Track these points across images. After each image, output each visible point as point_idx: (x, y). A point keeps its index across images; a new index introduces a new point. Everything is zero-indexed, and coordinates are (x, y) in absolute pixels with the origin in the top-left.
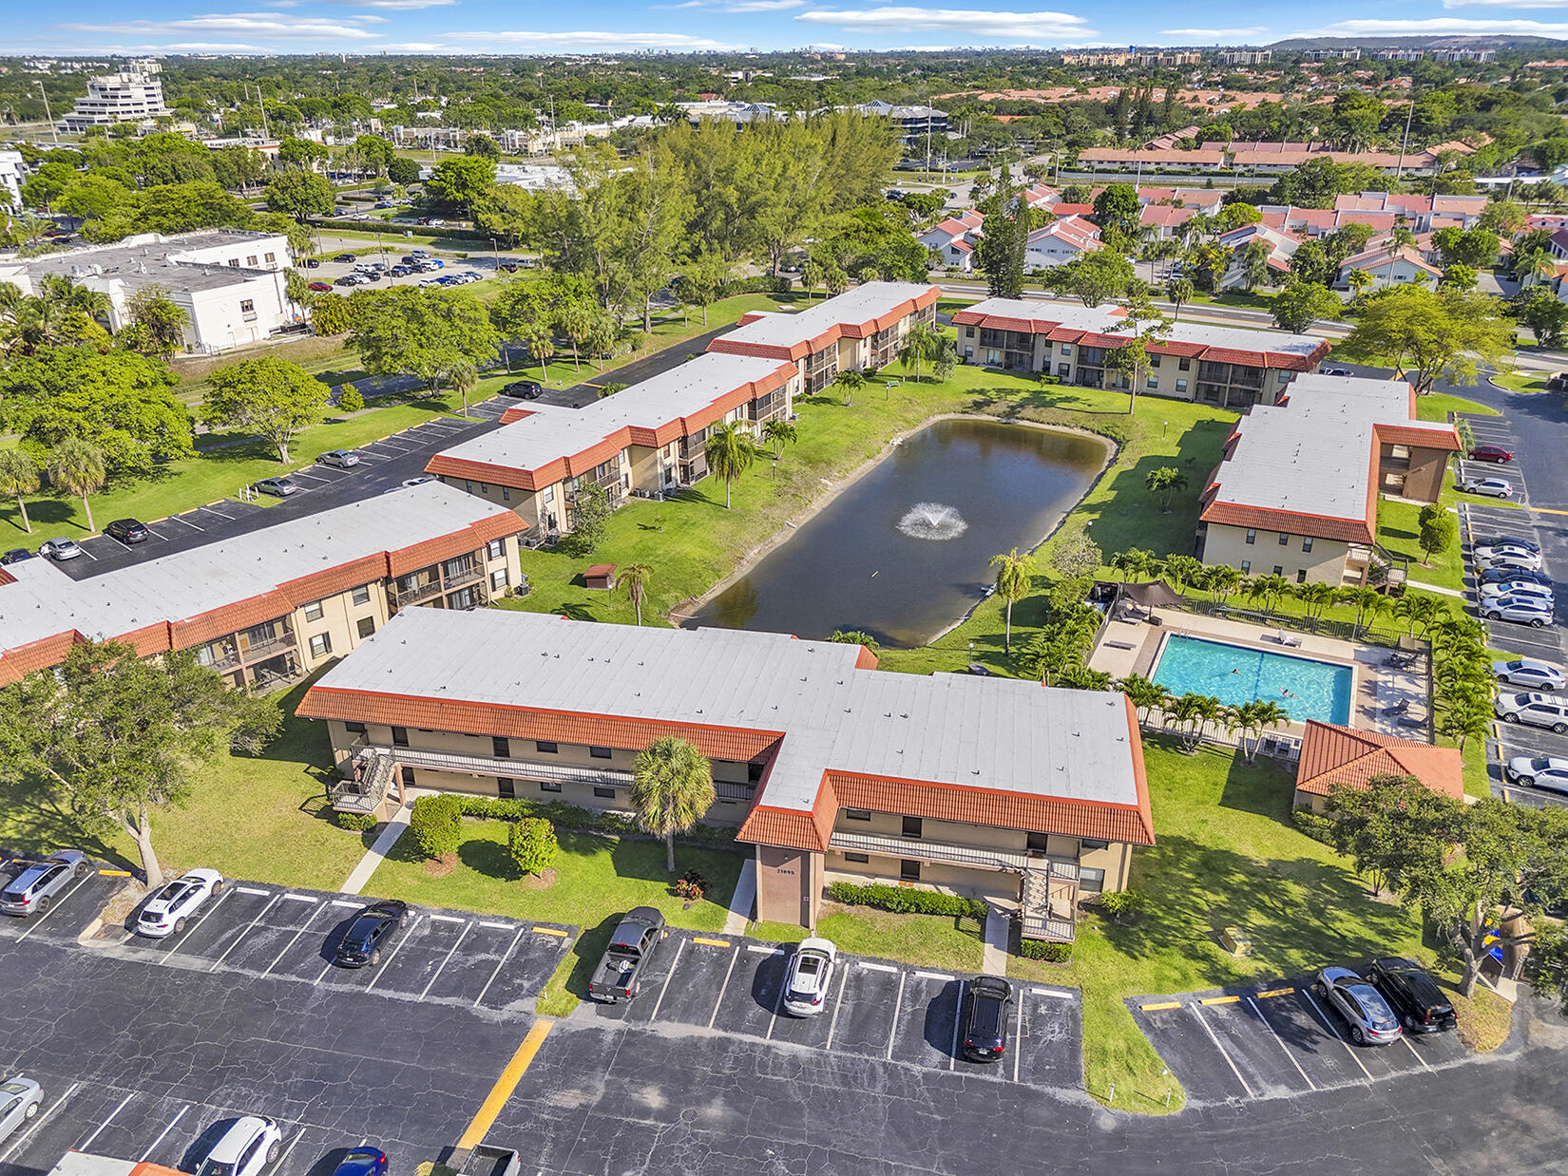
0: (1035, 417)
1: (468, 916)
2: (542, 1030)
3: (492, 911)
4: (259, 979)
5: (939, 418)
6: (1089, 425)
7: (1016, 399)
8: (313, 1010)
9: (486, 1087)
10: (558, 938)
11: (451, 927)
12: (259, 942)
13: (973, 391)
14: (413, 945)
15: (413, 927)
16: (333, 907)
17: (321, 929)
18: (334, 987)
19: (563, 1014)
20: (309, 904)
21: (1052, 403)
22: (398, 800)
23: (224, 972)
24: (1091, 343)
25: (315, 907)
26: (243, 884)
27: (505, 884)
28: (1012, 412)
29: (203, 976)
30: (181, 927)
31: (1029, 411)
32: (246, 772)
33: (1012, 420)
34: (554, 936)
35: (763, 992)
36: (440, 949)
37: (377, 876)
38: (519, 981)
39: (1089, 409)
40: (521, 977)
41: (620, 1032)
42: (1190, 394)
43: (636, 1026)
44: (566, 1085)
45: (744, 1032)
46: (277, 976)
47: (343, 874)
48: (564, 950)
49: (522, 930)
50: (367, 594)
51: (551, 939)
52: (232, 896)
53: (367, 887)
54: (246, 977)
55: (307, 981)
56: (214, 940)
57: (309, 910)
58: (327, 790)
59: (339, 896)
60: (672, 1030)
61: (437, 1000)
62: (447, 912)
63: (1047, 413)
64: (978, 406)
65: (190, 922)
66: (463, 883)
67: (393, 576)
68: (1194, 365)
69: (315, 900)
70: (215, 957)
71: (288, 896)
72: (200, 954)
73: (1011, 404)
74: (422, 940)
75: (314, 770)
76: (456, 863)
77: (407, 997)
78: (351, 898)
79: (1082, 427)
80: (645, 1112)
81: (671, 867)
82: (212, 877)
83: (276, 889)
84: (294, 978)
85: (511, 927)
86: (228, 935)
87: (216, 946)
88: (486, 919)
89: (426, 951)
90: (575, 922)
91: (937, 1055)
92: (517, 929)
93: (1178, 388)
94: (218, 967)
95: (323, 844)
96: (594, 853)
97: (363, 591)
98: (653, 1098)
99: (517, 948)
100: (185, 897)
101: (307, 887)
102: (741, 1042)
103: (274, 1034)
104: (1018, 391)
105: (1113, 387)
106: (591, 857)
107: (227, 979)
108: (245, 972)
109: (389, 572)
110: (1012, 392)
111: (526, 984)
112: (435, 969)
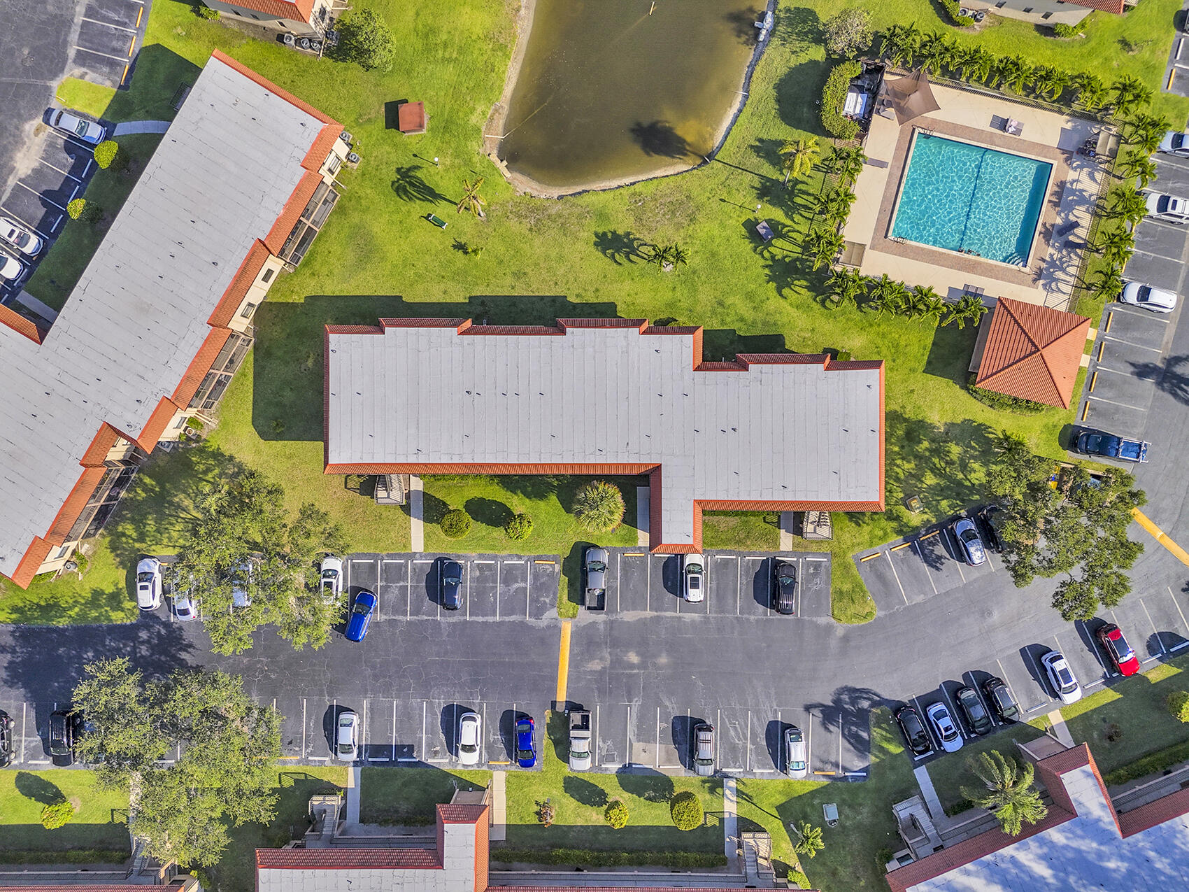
1: (495, 559)
2: (567, 628)
3: (507, 552)
4: (407, 621)
8: (448, 636)
9: (555, 666)
10: (551, 566)
11: (489, 568)
12: (391, 596)
14: (476, 585)
15: (468, 571)
16: (416, 564)
17: (419, 580)
18: (450, 620)
19: (574, 616)
20: (400, 566)
23: (386, 620)
25: (406, 568)
26: (353, 555)
29: (377, 624)
34: (548, 565)
35: (669, 583)
36: (491, 585)
37: (428, 537)
38: (542, 599)
40: (543, 596)
41: (605, 622)
43: (613, 617)
44: (592, 658)
45: (666, 611)
46: (416, 618)
47: (408, 538)
48: (557, 573)
49: (529, 563)
51: (547, 567)
52: (353, 566)
53: (426, 545)
54: (400, 621)
55: (433, 618)
57: (403, 569)
59: (414, 556)
60: (629, 616)
61: (507, 619)
62: (480, 557)
66: (480, 535)
67: (275, 253)
69: (402, 561)
71: (385, 561)
74: (478, 579)
77: (490, 619)
78: (421, 556)
80: (632, 666)
83: (375, 557)
84: (425, 617)
85: (522, 562)
88: (506, 559)
89: (484, 588)
90: (555, 553)
91: (761, 608)
92: (526, 562)
94: (380, 616)
95: (381, 518)
96: (546, 497)
98: (634, 658)
99: (532, 577)
101: (391, 552)
102: (666, 617)
103: (438, 654)
106: (546, 501)
107: (390, 622)
108: (397, 619)
109: (270, 252)
111: (547, 601)
112: (495, 599)
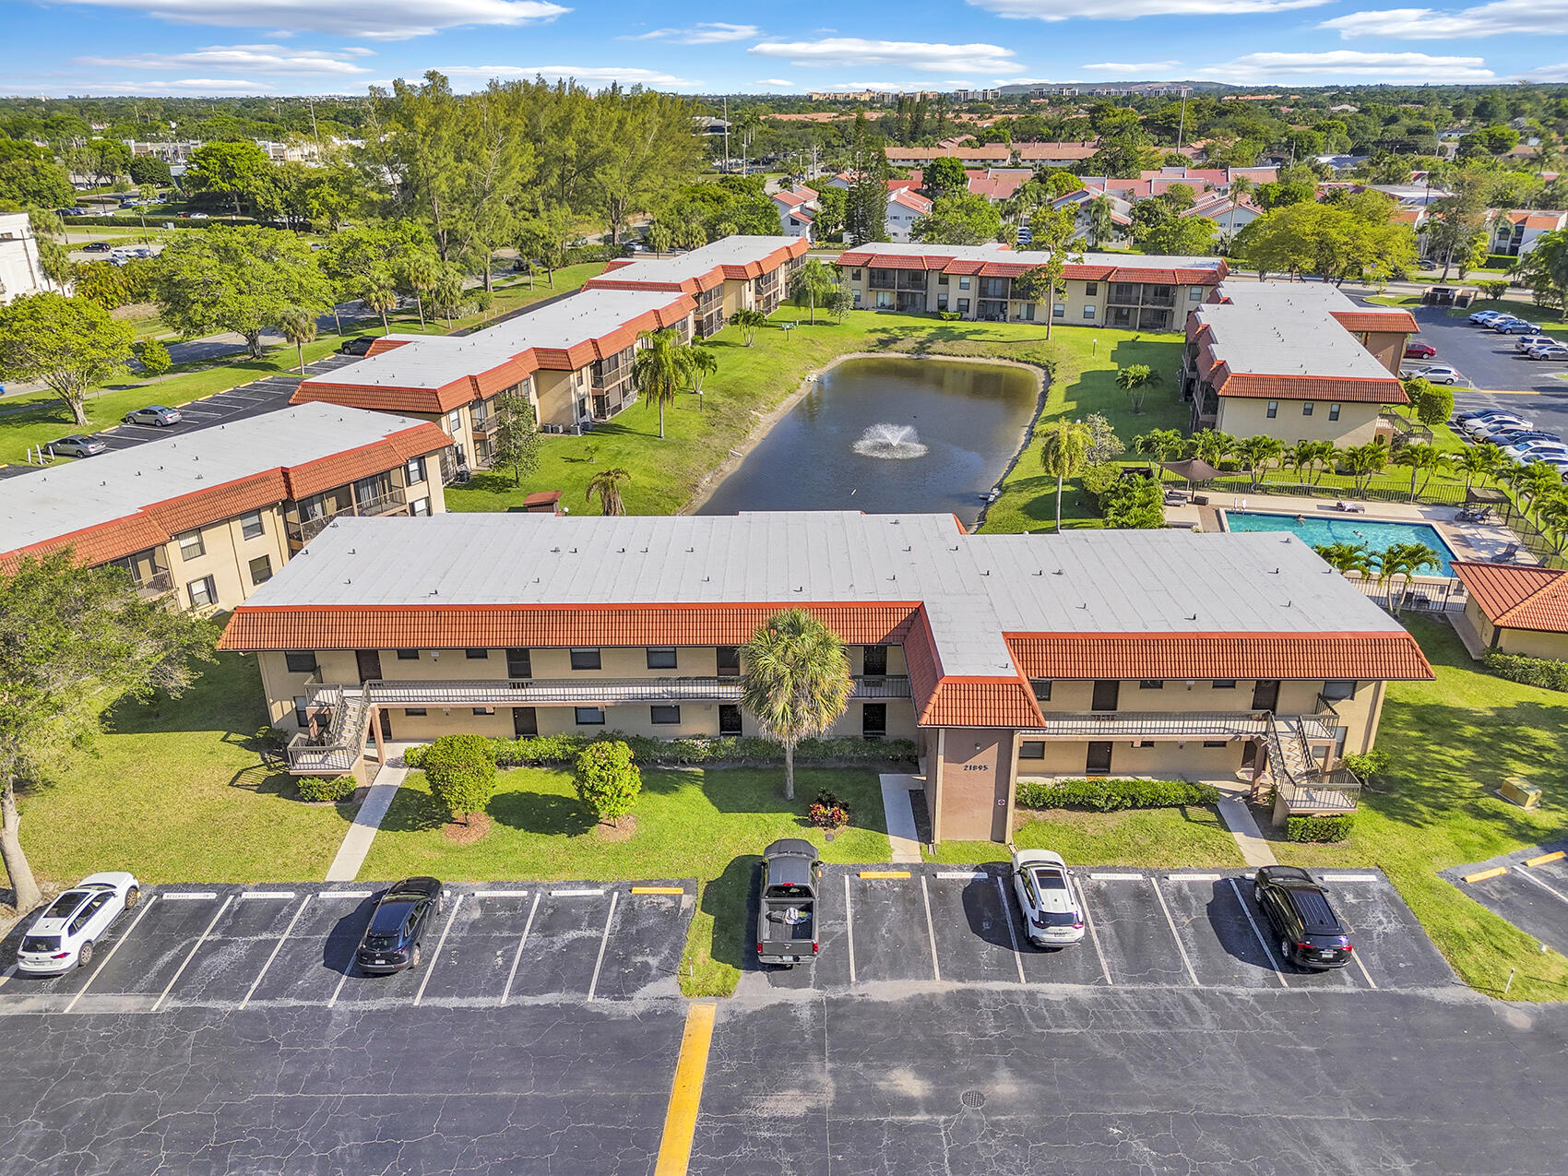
0: (949, 351)
1: (532, 887)
2: (702, 1019)
3: (565, 876)
4: (235, 1013)
5: (845, 357)
6: (1007, 354)
7: (924, 334)
8: (341, 1041)
9: (656, 1107)
10: (672, 897)
11: (511, 904)
12: (221, 961)
13: (875, 331)
14: (464, 934)
15: (454, 912)
16: (323, 901)
17: (315, 929)
18: (360, 1005)
19: (724, 993)
20: (285, 901)
21: (962, 336)
22: (376, 760)
23: (176, 1009)
24: (993, 273)
25: (295, 906)
26: (169, 888)
27: (568, 841)
28: (922, 347)
29: (143, 1019)
30: (88, 955)
31: (939, 346)
32: (132, 751)
33: (923, 356)
34: (666, 896)
35: (986, 926)
36: (506, 934)
37: (375, 854)
38: (640, 959)
39: (1002, 339)
40: (642, 953)
41: (816, 1005)
42: (1099, 319)
43: (839, 993)
44: (775, 1086)
45: (987, 978)
46: (265, 1003)
47: (325, 858)
48: (686, 912)
49: (616, 894)
50: (261, 524)
51: (664, 900)
52: (157, 907)
53: (365, 869)
54: (215, 1012)
55: (315, 1003)
56: (145, 968)
57: (286, 909)
58: (264, 759)
59: (328, 886)
60: (889, 991)
61: (529, 1001)
62: (494, 885)
63: (958, 346)
64: (884, 344)
65: (98, 948)
66: (507, 847)
67: (296, 496)
68: (1102, 289)
69: (291, 895)
70: (154, 990)
71: (244, 895)
72: (129, 990)
73: (919, 340)
74: (474, 926)
75: (233, 737)
76: (488, 825)
77: (482, 1002)
78: (344, 886)
79: (1000, 357)
80: (908, 1105)
81: (791, 793)
82: (123, 882)
83: (225, 890)
84: (293, 1002)
85: (600, 892)
86: (167, 957)
87: (152, 974)
88: (558, 887)
89: (486, 939)
90: (686, 874)
91: (1256, 972)
92: (609, 894)
93: (1087, 315)
94: (163, 1003)
95: (280, 823)
96: (677, 790)
97: (254, 520)
98: (908, 1083)
99: (618, 918)
100: (89, 912)
101: (273, 880)
102: (990, 993)
103: (287, 1084)
104: (923, 328)
105: (1017, 319)
106: (674, 795)
107: (184, 1018)
108: (210, 1004)
109: (290, 492)
110: (915, 329)
111: (653, 961)
112: (510, 960)
